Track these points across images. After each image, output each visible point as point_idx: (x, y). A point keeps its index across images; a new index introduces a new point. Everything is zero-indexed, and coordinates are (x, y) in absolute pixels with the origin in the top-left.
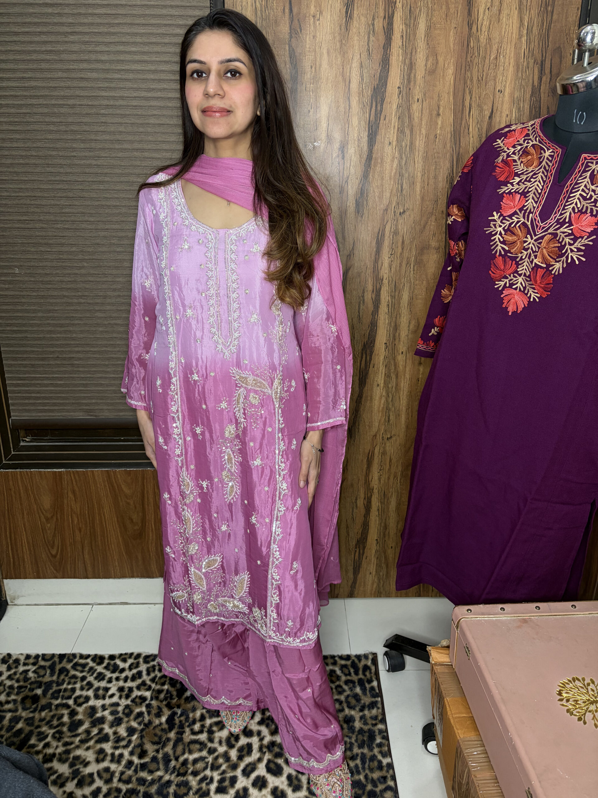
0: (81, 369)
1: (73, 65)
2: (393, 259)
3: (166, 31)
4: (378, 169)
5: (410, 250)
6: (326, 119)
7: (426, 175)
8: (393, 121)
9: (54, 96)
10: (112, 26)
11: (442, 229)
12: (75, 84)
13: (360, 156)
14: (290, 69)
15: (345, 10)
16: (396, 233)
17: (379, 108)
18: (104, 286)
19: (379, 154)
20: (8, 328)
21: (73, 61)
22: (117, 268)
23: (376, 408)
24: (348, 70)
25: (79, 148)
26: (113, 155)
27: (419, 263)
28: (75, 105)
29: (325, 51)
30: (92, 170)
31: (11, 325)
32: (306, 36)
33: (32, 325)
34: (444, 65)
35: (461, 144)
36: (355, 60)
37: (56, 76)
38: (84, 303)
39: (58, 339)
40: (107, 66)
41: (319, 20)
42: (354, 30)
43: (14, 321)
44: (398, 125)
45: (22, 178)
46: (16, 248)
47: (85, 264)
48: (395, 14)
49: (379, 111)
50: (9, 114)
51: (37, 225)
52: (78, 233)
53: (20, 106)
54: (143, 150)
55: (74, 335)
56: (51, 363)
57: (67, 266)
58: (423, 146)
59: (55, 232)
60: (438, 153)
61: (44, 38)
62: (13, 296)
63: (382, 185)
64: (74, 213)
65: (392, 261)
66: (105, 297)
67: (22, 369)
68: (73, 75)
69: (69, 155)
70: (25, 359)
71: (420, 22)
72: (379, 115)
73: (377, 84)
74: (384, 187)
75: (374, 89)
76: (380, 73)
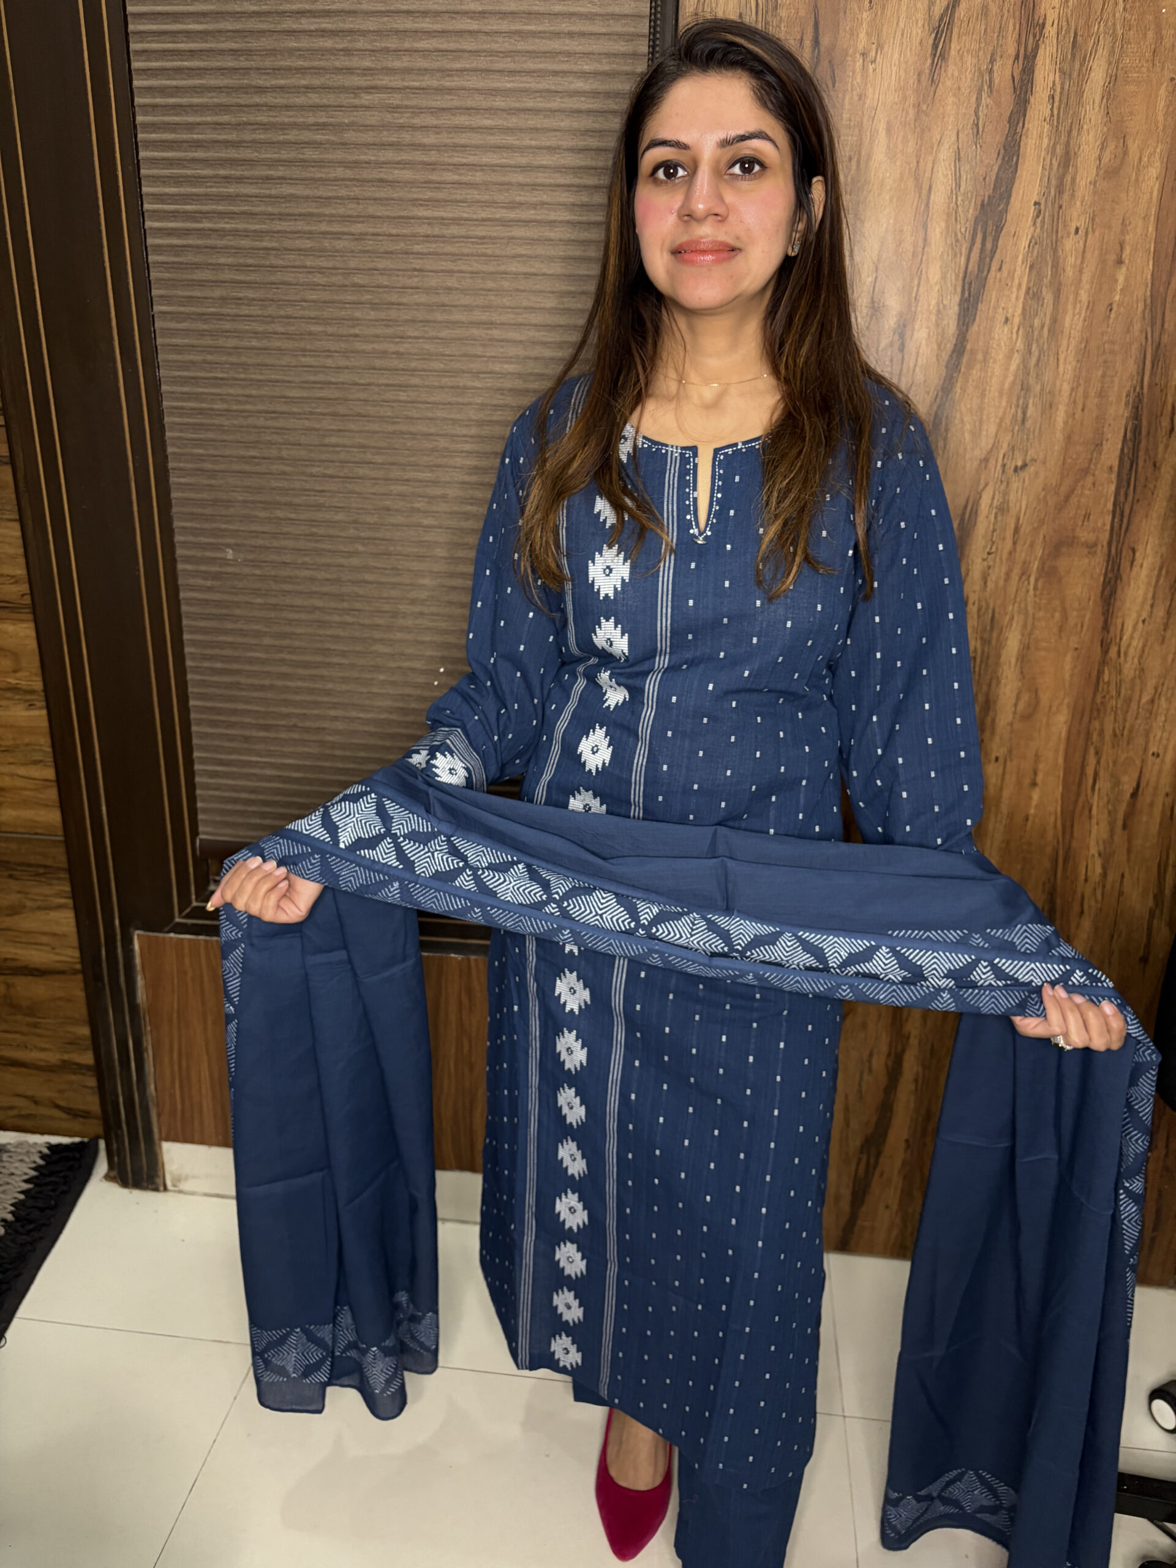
0: (338, 752)
1: (366, 154)
2: (991, 563)
3: (555, 84)
4: (975, 373)
5: (1032, 546)
7: (1081, 390)
8: (1018, 273)
9: (325, 215)
10: (449, 76)
11: (1105, 506)
12: (370, 191)
13: (939, 346)
15: (931, 41)
16: (1003, 509)
17: (989, 245)
18: (394, 593)
19: (981, 343)
20: (206, 664)
21: (367, 145)
22: (420, 558)
24: (930, 165)
25: (365, 320)
26: (432, 333)
27: (1049, 574)
28: (366, 234)
29: (882, 128)
30: (386, 363)
31: (211, 658)
32: (844, 95)
33: (251, 661)
34: (1140, 159)
35: (1166, 326)
36: (946, 146)
37: (331, 176)
38: (353, 624)
39: (297, 691)
40: (433, 156)
41: (873, 61)
42: (949, 83)
43: (217, 651)
44: (1029, 282)
45: (253, 376)
46: (232, 511)
47: (360, 548)
48: (1041, 52)
49: (988, 253)
50: (238, 250)
51: (275, 468)
52: (350, 487)
53: (259, 234)
54: (491, 324)
55: (330, 686)
56: (283, 735)
57: (323, 550)
58: (1079, 327)
59: (306, 481)
60: (1113, 342)
61: (314, 98)
62: (218, 604)
63: (981, 409)
64: (344, 446)
65: (989, 567)
66: (395, 614)
67: (227, 744)
68: (366, 174)
69: (345, 332)
70: (232, 725)
71: (1094, 67)
72: (988, 259)
73: (989, 197)
74: (986, 412)
75: (982, 205)
76: (997, 174)
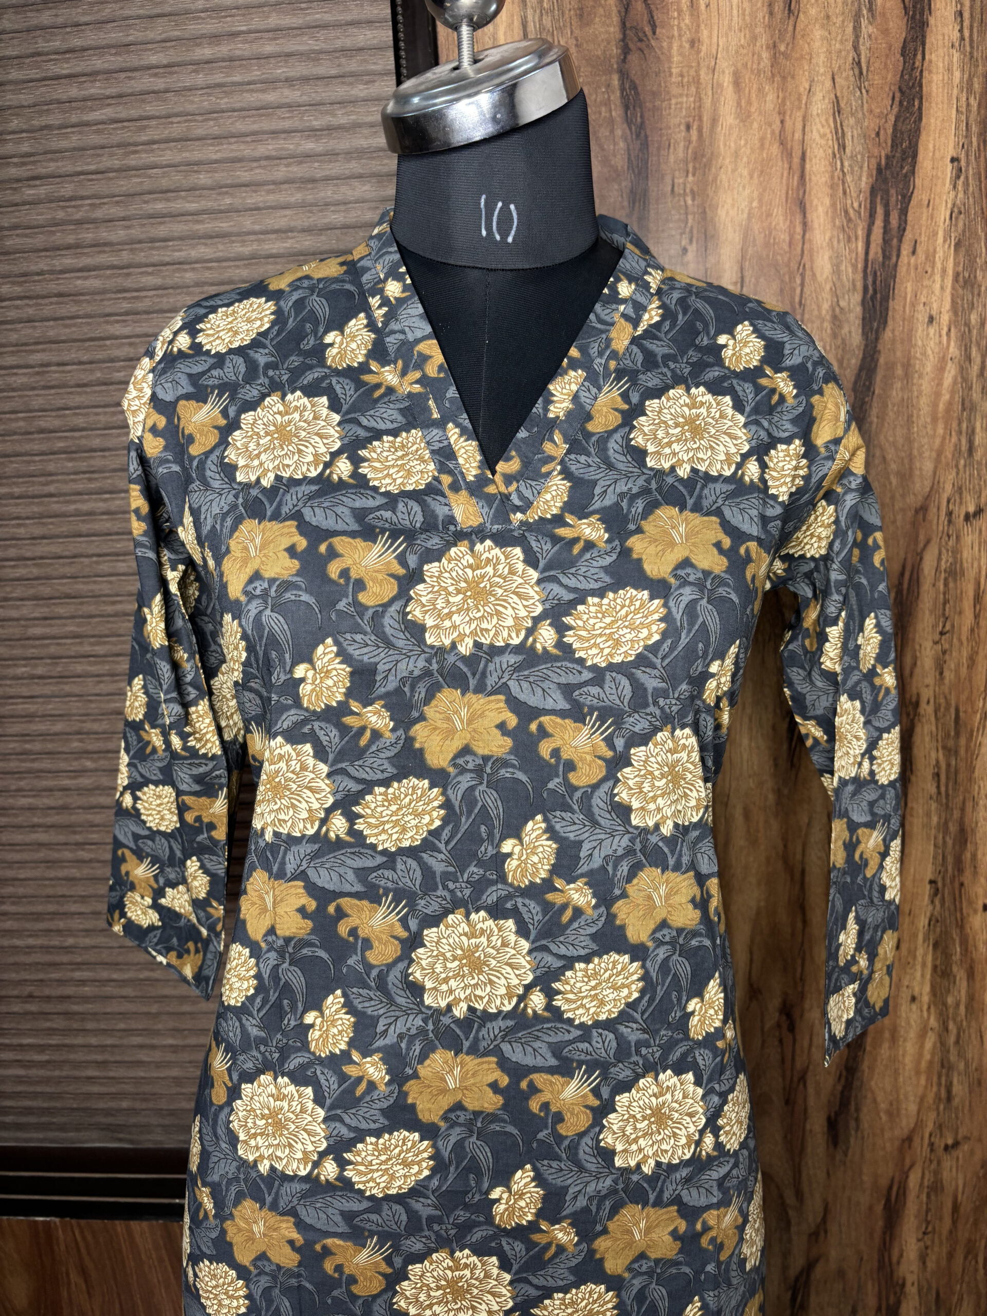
2: (946, 646)
4: (896, 393)
6: (736, 268)
8: (940, 254)
14: (626, 140)
17: (894, 221)
19: (899, 354)
23: (908, 1060)
24: (799, 126)
29: (727, 80)
32: (670, 43)
36: (819, 96)
42: (813, 12)
44: (956, 264)
49: (895, 232)
63: (909, 440)
65: (944, 652)
72: (895, 241)
73: (887, 157)
74: (916, 445)
75: (879, 170)
76: (895, 125)
